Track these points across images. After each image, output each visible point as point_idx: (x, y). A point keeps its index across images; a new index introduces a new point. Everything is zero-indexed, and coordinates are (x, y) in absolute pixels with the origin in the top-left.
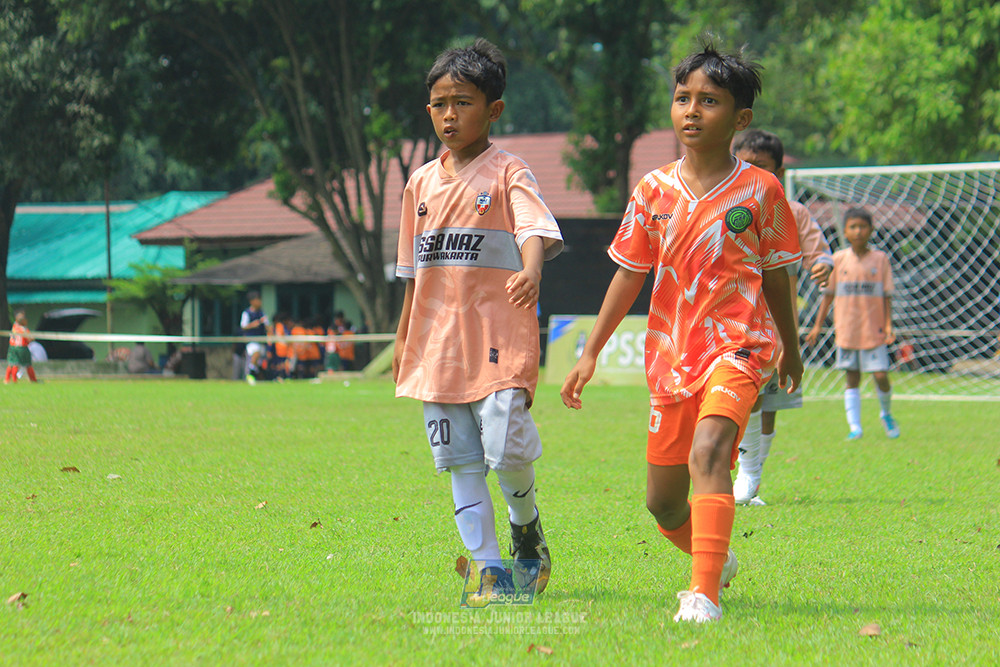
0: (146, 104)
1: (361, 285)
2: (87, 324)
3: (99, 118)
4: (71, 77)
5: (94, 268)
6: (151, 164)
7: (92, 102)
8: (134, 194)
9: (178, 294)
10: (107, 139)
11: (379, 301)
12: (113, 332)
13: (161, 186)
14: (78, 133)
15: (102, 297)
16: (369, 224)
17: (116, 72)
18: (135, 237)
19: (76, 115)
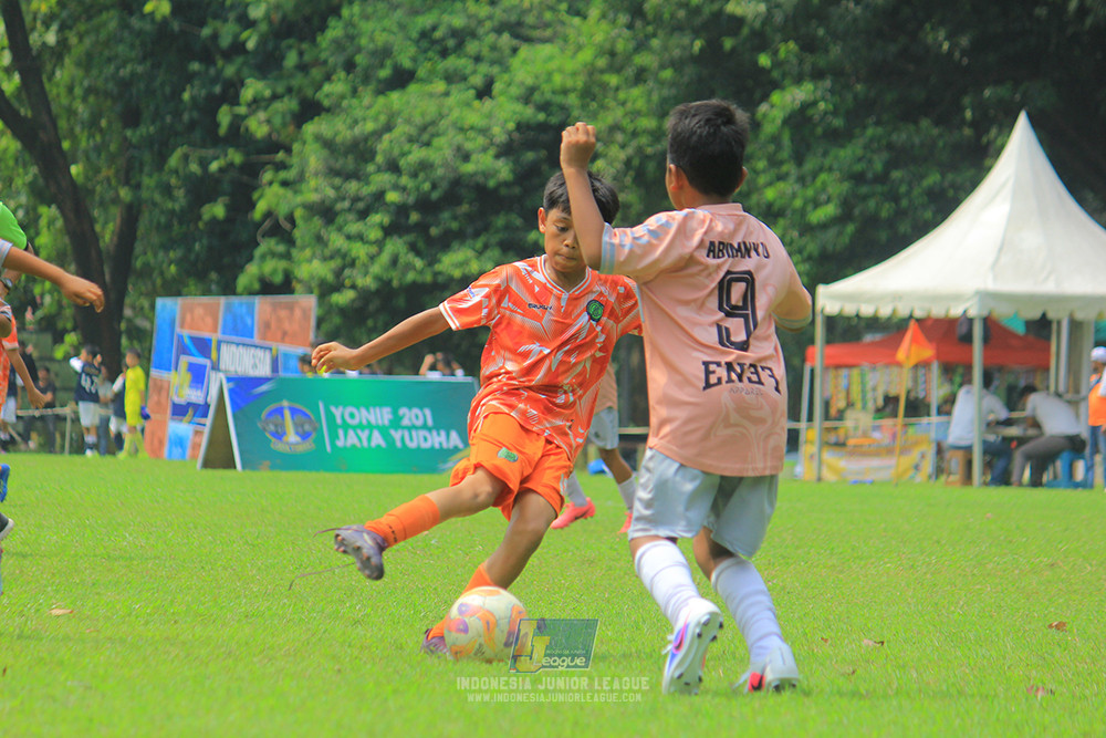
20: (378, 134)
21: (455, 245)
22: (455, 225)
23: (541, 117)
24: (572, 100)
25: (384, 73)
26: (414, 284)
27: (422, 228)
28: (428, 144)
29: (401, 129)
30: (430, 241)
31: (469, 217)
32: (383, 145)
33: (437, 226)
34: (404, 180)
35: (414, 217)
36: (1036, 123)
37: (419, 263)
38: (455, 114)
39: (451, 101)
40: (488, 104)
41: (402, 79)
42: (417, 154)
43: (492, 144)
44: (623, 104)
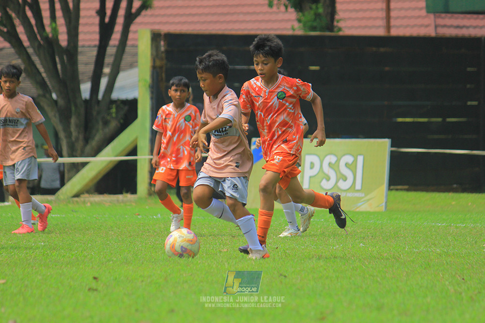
1: (56, 102)
11: (73, 120)
16: (63, 40)
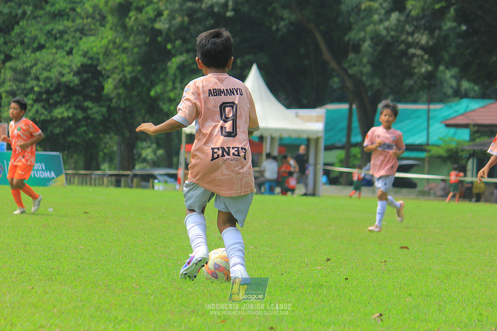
0: (452, 51)
2: (414, 169)
3: (426, 57)
4: (412, 34)
5: (419, 139)
6: (454, 83)
7: (423, 48)
8: (443, 99)
9: (465, 155)
10: (430, 68)
12: (428, 174)
13: (459, 94)
14: (414, 64)
15: (423, 155)
17: (437, 33)
18: (443, 122)
19: (414, 55)
20: (31, 67)
21: (59, 106)
22: (58, 100)
23: (90, 62)
24: (101, 56)
25: (35, 45)
26: (44, 120)
27: (47, 100)
28: (50, 71)
29: (40, 66)
30: (50, 105)
31: (64, 97)
32: (34, 71)
33: (52, 99)
34: (41, 83)
35: (44, 96)
36: (260, 68)
37: (46, 113)
38: (59, 61)
39: (58, 56)
40: (71, 57)
41: (41, 47)
42: (45, 74)
43: (72, 71)
44: (119, 60)
